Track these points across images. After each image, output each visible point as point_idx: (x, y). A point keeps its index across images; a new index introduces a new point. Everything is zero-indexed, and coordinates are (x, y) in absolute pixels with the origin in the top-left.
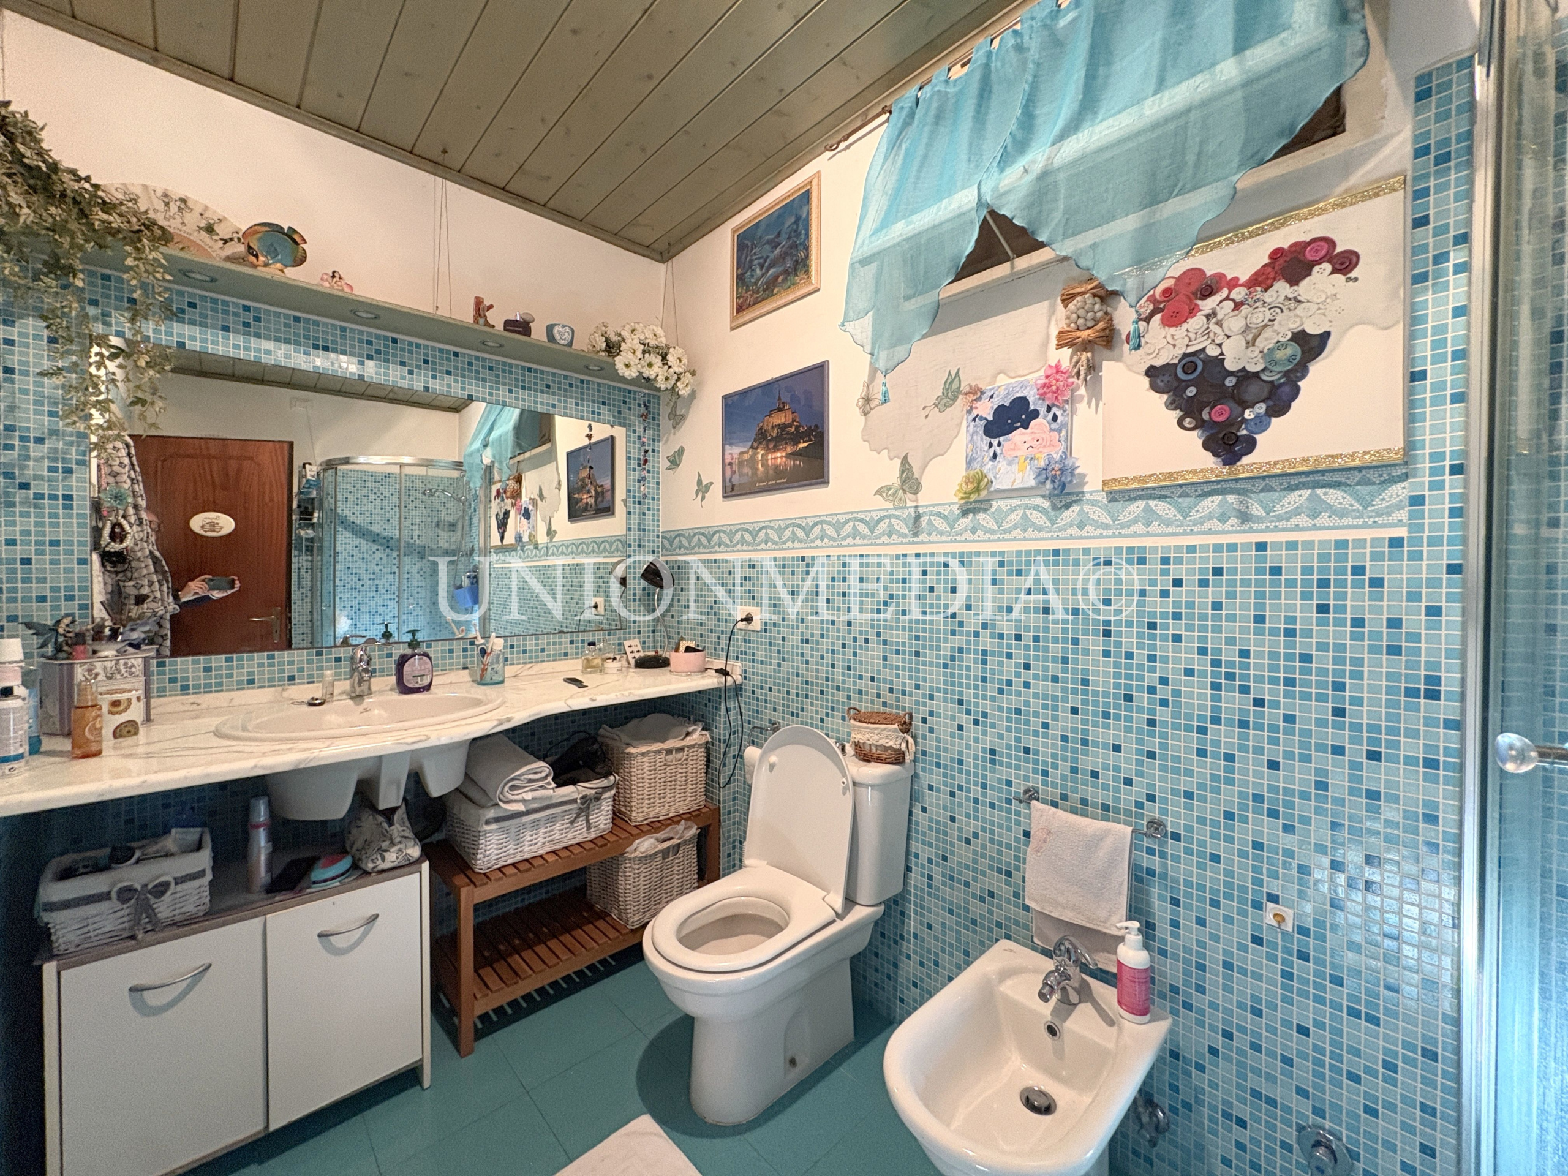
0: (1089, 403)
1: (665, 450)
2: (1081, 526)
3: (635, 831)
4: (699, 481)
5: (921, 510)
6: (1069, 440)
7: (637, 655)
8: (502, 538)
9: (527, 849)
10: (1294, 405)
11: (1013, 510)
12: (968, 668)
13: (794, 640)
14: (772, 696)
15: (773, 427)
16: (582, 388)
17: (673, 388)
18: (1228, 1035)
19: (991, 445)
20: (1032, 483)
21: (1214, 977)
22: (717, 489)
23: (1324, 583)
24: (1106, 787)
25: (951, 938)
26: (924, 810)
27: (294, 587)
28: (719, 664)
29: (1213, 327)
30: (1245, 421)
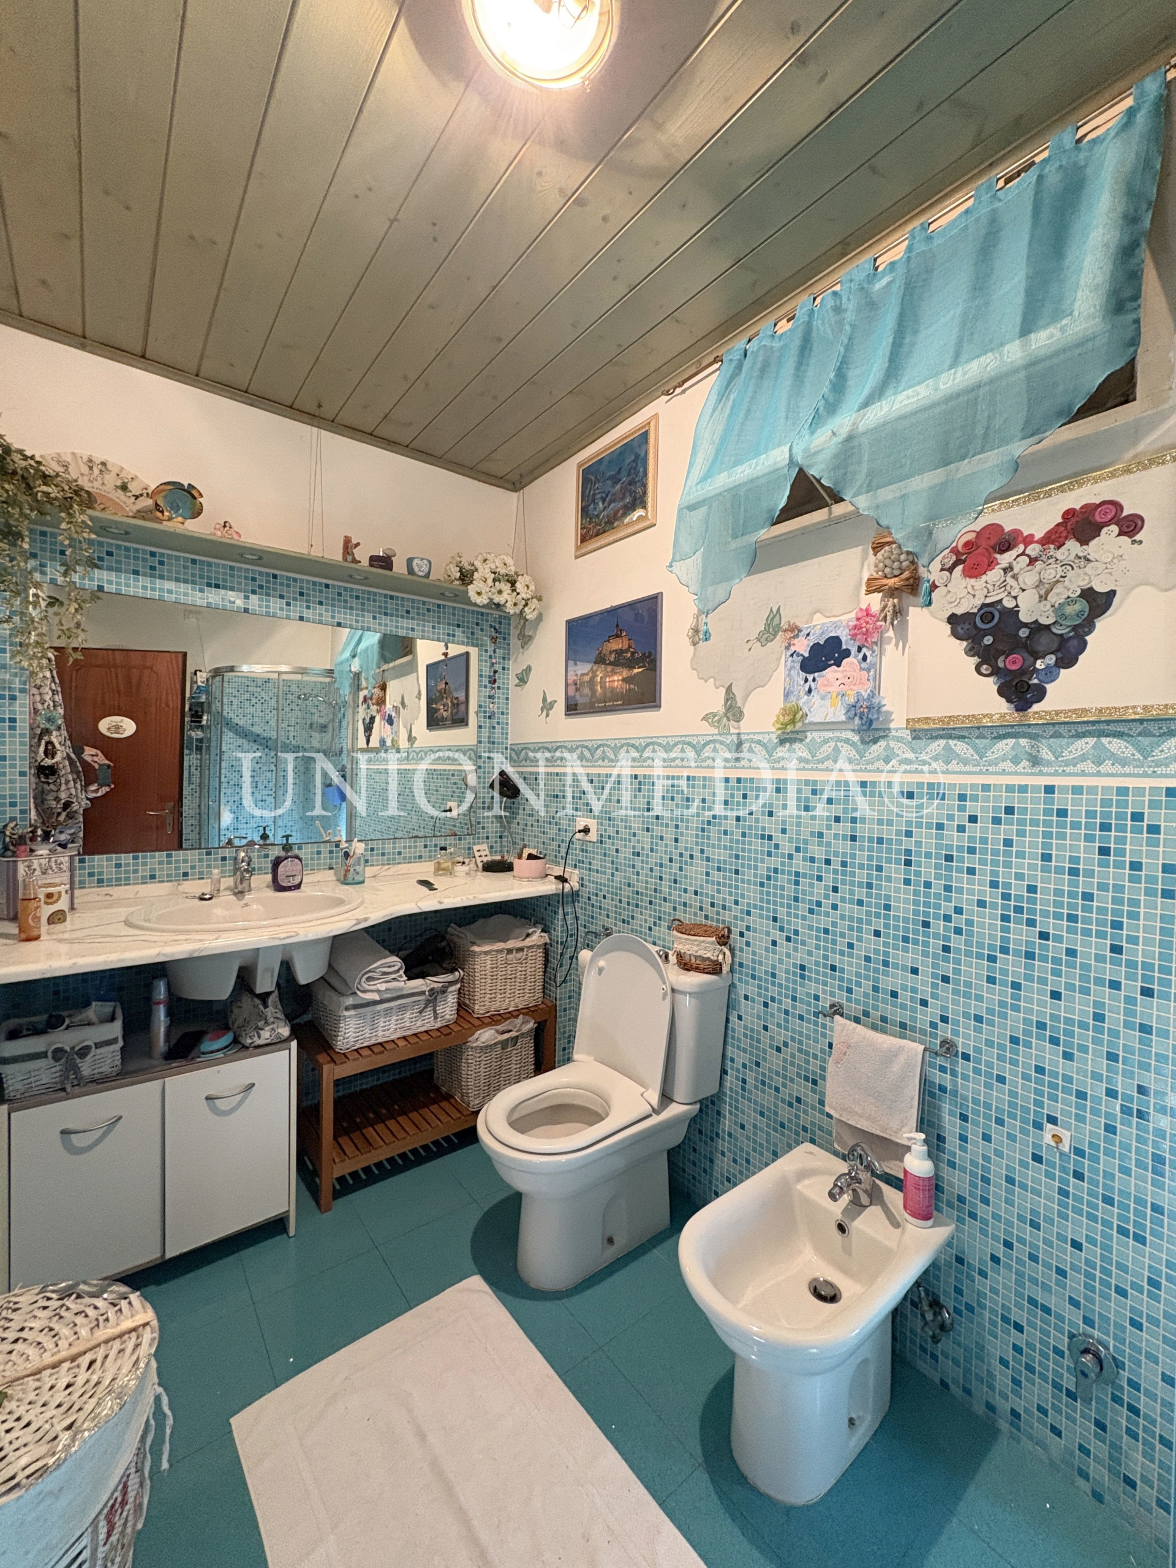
0: (897, 645)
1: (515, 668)
2: (887, 760)
3: (477, 1023)
4: (544, 699)
5: (743, 737)
6: (877, 678)
7: (485, 859)
8: (368, 742)
9: (381, 1033)
10: (1081, 657)
11: (826, 741)
12: (782, 888)
13: (626, 852)
14: (606, 903)
15: (611, 652)
16: (439, 612)
17: (522, 612)
18: (1008, 1245)
19: (806, 680)
20: (843, 718)
21: (997, 1190)
22: (560, 707)
23: (1105, 827)
24: (903, 1007)
25: (761, 1138)
26: (740, 1018)
27: (185, 784)
28: (558, 871)
29: (1010, 581)
30: (1036, 670)
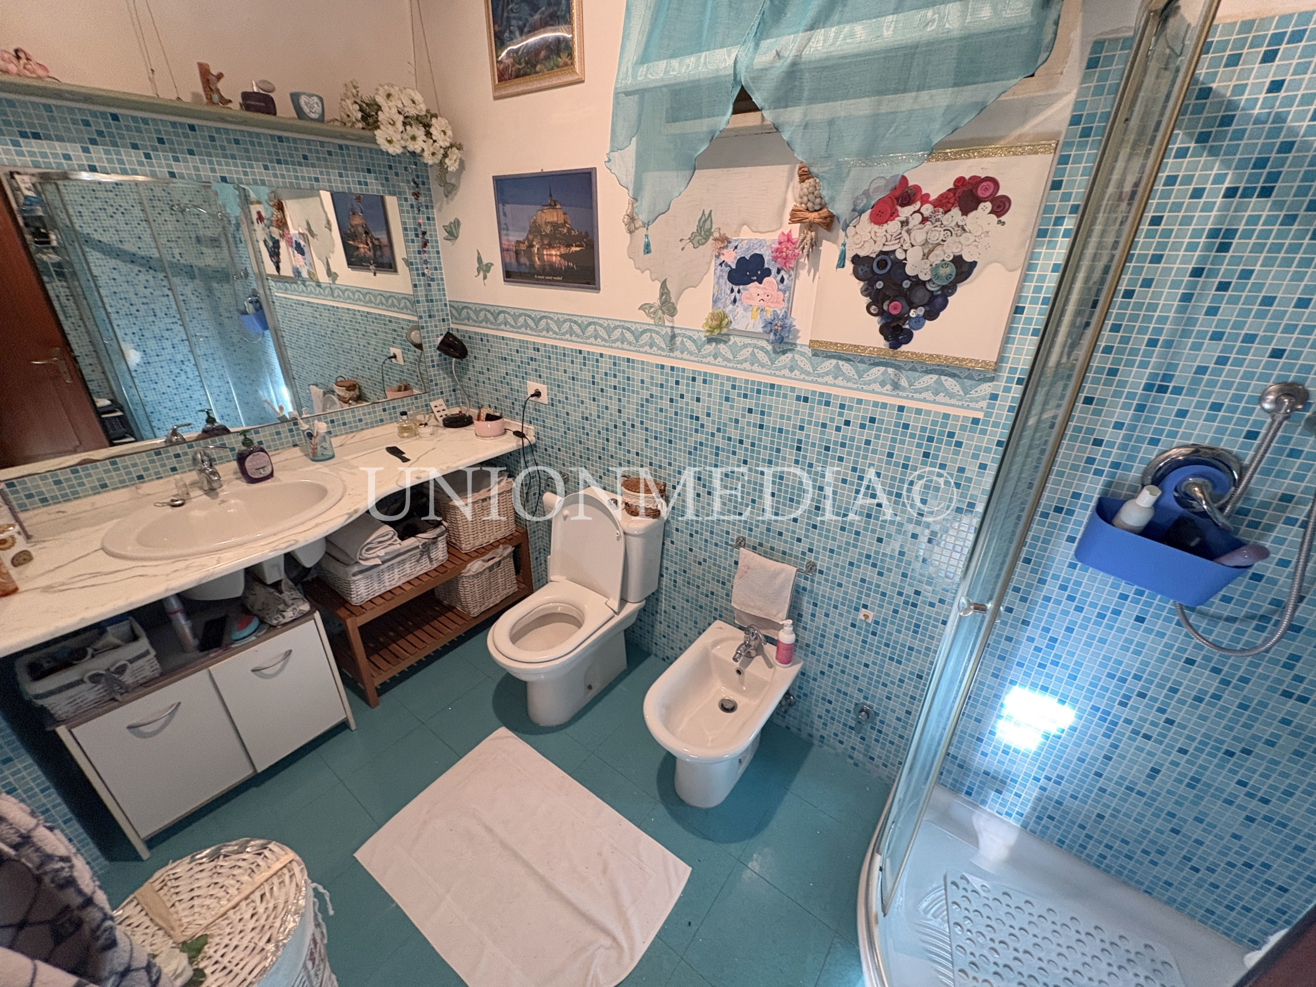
0: (809, 272)
1: (441, 218)
2: (792, 369)
3: (466, 558)
4: (480, 260)
5: (677, 331)
6: (790, 301)
7: (443, 413)
8: (278, 268)
10: (942, 314)
11: (745, 346)
12: (706, 457)
13: (575, 417)
14: (561, 455)
15: (547, 223)
16: (343, 155)
17: (442, 163)
19: (732, 291)
20: (761, 330)
22: (497, 271)
23: (930, 439)
24: (786, 542)
26: (672, 542)
28: (516, 426)
29: (905, 235)
30: (909, 318)
